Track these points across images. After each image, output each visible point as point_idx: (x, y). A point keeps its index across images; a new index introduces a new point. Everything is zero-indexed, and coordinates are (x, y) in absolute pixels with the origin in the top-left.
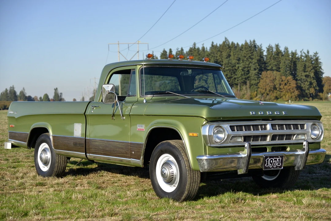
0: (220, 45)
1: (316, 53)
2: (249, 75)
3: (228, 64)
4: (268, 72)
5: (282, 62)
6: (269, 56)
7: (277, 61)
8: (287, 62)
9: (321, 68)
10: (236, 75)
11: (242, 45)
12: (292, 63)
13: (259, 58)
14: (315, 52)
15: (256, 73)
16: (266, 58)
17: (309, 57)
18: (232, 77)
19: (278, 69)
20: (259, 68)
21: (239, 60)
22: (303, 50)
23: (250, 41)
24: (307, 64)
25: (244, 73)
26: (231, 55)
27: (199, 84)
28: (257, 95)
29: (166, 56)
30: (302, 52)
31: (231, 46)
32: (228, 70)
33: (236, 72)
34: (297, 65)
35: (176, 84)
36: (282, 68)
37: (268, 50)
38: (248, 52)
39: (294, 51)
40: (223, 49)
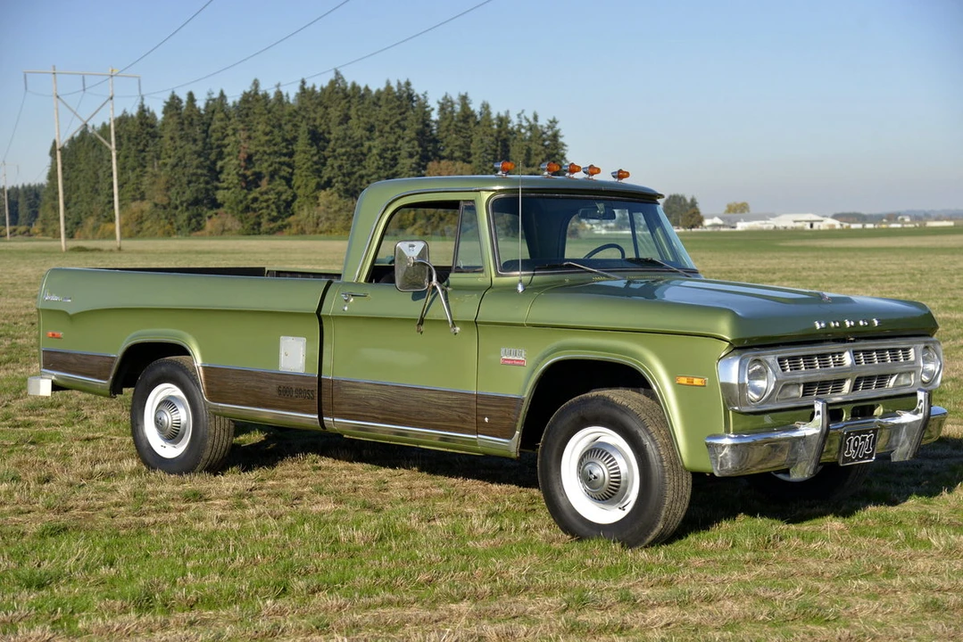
0: (322, 89)
1: (554, 122)
2: (395, 169)
3: (344, 140)
4: (443, 162)
5: (476, 138)
6: (446, 123)
7: (464, 137)
8: (488, 140)
9: (565, 159)
10: (365, 168)
11: (378, 91)
12: (499, 143)
13: (421, 126)
14: (551, 119)
15: (414, 165)
16: (438, 128)
17: (537, 129)
18: (354, 173)
19: (465, 157)
20: (420, 152)
21: (371, 129)
22: (523, 111)
23: (399, 84)
24: (533, 146)
25: (385, 165)
26: (352, 117)
27: (270, 186)
28: (415, 220)
29: (179, 111)
30: (522, 116)
31: (351, 94)
32: (344, 155)
33: (365, 160)
34: (512, 149)
35: (209, 186)
36: (475, 154)
37: (442, 108)
38: (394, 111)
39: (503, 114)
40: (329, 99)
